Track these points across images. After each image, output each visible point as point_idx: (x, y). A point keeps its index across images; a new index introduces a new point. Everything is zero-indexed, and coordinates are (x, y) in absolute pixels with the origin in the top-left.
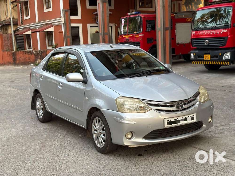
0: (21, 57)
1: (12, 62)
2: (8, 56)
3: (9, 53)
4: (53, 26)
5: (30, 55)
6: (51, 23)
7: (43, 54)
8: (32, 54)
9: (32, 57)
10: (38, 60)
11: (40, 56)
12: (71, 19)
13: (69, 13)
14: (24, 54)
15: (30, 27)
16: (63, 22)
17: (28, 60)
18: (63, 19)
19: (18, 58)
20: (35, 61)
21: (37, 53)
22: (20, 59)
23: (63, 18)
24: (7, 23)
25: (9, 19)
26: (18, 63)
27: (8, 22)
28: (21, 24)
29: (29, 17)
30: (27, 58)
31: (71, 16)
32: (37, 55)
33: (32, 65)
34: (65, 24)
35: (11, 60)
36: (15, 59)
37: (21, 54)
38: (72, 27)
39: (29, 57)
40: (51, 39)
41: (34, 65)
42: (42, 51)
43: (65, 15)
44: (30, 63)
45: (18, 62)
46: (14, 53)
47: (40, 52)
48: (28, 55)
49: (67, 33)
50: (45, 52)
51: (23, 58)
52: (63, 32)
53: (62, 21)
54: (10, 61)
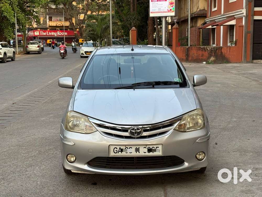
0: (194, 54)
1: (184, 59)
2: (181, 51)
3: (182, 48)
4: (235, 18)
5: (203, 52)
6: (234, 16)
7: (217, 51)
8: (205, 51)
9: (206, 54)
10: (211, 58)
11: (214, 53)
12: (255, 10)
13: (253, 3)
14: (197, 50)
15: (216, 19)
16: (245, 14)
17: (201, 58)
18: (244, 11)
19: (191, 54)
20: (208, 58)
21: (211, 50)
22: (193, 55)
23: (245, 9)
24: (196, 16)
25: (200, 11)
26: (190, 60)
27: (197, 14)
28: (209, 17)
29: (216, 9)
30: (200, 55)
31: (255, 7)
32: (211, 52)
33: (205, 63)
34: (247, 17)
35: (184, 56)
36: (188, 55)
37: (195, 50)
38: (255, 20)
39: (202, 54)
40: (233, 34)
41: (206, 63)
42: (216, 48)
43: (248, 6)
44: (202, 60)
45: (190, 58)
46: (187, 49)
47: (214, 49)
48: (201, 52)
49: (248, 27)
50: (221, 49)
51: (196, 54)
52: (243, 27)
53: (243, 13)
54: (182, 57)
